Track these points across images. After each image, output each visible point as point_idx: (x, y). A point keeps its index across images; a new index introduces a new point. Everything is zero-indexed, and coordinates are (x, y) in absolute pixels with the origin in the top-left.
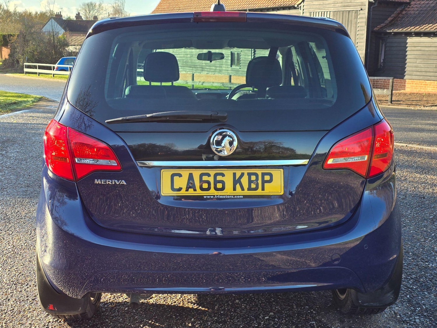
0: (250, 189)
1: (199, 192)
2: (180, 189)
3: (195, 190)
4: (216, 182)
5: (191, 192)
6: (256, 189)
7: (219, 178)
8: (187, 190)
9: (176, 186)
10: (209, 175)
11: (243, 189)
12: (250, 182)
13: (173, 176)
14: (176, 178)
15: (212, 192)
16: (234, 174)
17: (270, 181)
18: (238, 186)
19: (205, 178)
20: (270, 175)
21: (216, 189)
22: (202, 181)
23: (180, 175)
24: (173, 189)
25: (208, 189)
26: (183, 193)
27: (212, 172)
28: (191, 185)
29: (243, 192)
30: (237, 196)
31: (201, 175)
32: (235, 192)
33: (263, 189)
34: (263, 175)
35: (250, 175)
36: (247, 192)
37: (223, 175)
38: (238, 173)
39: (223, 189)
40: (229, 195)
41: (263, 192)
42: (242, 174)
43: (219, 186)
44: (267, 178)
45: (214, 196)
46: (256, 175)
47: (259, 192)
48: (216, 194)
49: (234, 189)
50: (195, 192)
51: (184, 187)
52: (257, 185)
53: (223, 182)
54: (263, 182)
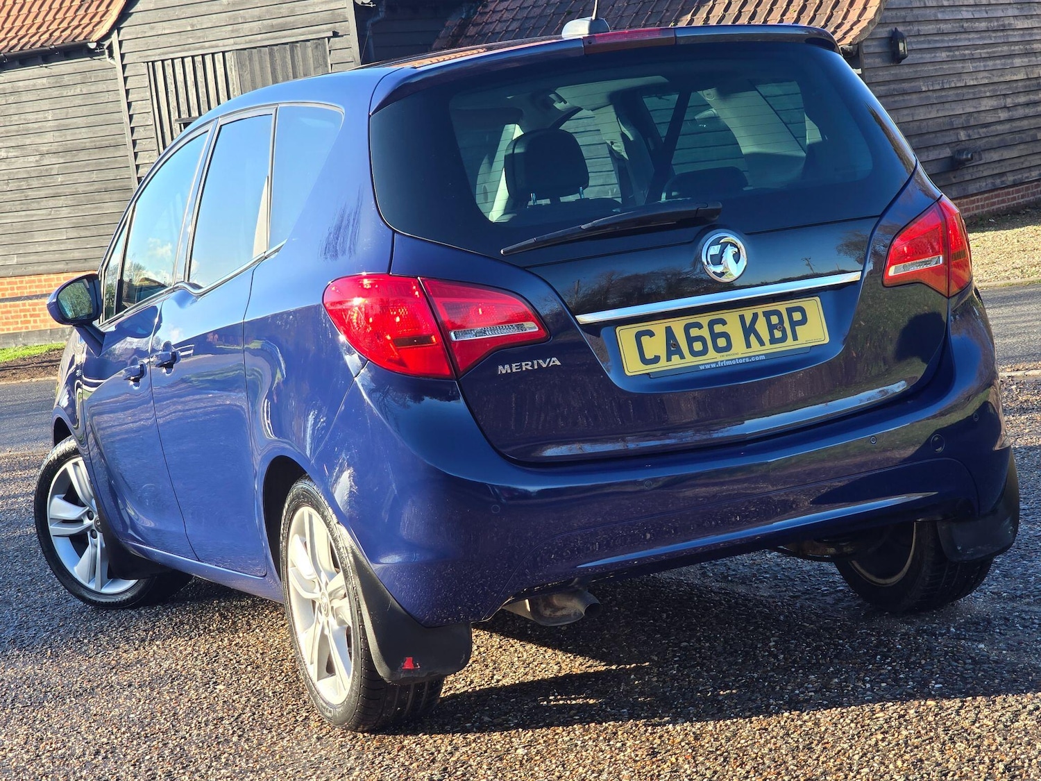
0: (773, 340)
1: (690, 361)
2: (656, 359)
3: (682, 357)
4: (714, 337)
5: (676, 362)
6: (783, 339)
7: (718, 328)
8: (669, 359)
9: (649, 356)
10: (700, 326)
11: (762, 343)
12: (771, 327)
13: (639, 336)
14: (645, 339)
15: (713, 357)
16: (742, 318)
17: (804, 321)
18: (752, 338)
19: (694, 332)
20: (801, 310)
21: (718, 350)
22: (690, 340)
23: (651, 334)
24: (645, 361)
25: (704, 352)
26: (663, 365)
27: (704, 319)
28: (672, 348)
29: (763, 348)
30: (755, 356)
31: (687, 328)
32: (749, 350)
33: (795, 338)
34: (790, 311)
35: (767, 315)
36: (770, 348)
37: (723, 322)
38: (748, 313)
39: (729, 347)
40: (742, 358)
41: (796, 342)
42: (755, 316)
43: (722, 342)
44: (797, 316)
45: (717, 363)
46: (778, 313)
47: (790, 344)
48: (719, 359)
49: (748, 345)
50: (683, 361)
51: (662, 353)
52: (784, 331)
53: (725, 335)
54: (794, 324)
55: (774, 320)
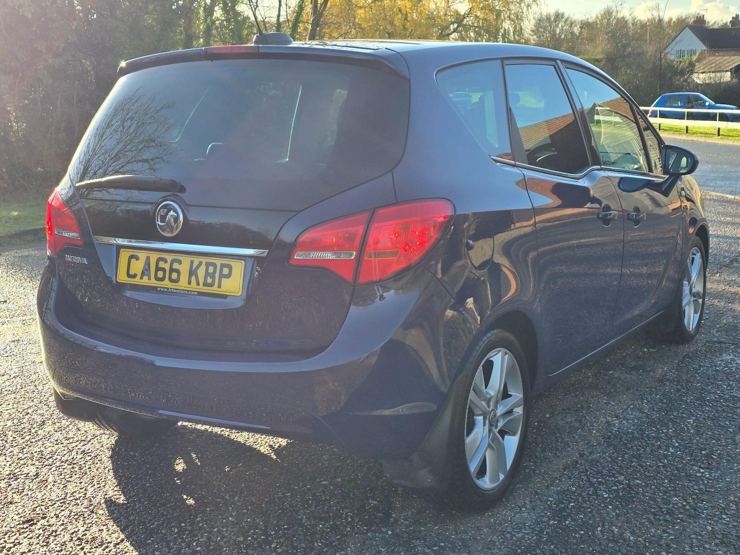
0: (205, 284)
1: (153, 282)
2: (135, 276)
3: (149, 279)
4: (172, 270)
5: (145, 281)
6: (211, 285)
7: (175, 266)
8: (141, 278)
9: (132, 272)
10: (166, 261)
11: (198, 284)
12: (207, 274)
13: (130, 258)
14: (133, 260)
15: (167, 283)
16: (192, 262)
17: (229, 276)
18: (193, 279)
19: (162, 264)
20: (230, 267)
21: (171, 280)
22: (158, 269)
23: (137, 258)
24: (129, 275)
25: (162, 279)
26: (137, 281)
27: (169, 257)
28: (146, 272)
29: (198, 287)
30: (191, 291)
31: (158, 261)
32: (189, 286)
34: (223, 266)
35: (208, 265)
36: (202, 288)
37: (180, 262)
38: (197, 260)
39: (177, 280)
40: (184, 290)
41: (219, 289)
42: (201, 263)
43: (174, 276)
44: (226, 271)
45: (168, 288)
46: (215, 265)
47: (215, 289)
48: (170, 287)
49: (190, 283)
50: (149, 281)
51: (139, 273)
52: (214, 280)
53: (178, 272)
54: (222, 276)
55: (211, 269)
